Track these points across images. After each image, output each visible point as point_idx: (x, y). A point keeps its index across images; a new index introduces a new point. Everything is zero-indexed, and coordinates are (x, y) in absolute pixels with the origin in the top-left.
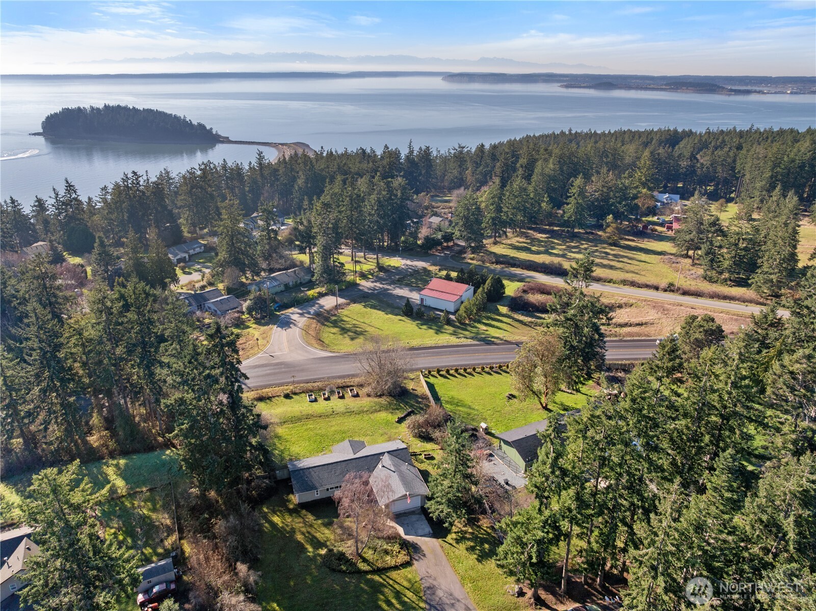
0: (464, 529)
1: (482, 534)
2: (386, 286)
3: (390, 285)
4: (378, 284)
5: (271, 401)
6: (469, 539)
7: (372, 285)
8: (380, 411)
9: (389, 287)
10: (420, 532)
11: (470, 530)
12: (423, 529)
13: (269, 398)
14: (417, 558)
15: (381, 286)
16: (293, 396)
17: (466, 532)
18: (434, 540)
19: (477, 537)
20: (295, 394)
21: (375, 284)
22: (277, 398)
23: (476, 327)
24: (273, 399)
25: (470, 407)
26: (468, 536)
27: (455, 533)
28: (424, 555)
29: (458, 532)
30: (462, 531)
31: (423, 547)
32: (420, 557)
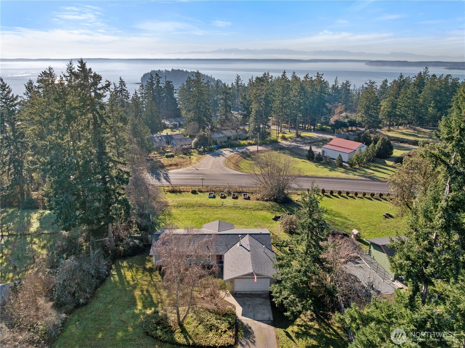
0: (310, 323)
1: (330, 334)
2: (299, 145)
3: (303, 144)
4: (294, 144)
5: (181, 194)
6: (312, 336)
7: (289, 143)
8: (262, 210)
9: (302, 145)
10: (259, 316)
11: (317, 326)
12: (264, 314)
13: (180, 192)
14: (244, 343)
15: (296, 144)
16: (199, 193)
17: (311, 327)
18: (272, 328)
19: (322, 336)
20: (201, 192)
21: (292, 143)
22: (186, 193)
23: (364, 171)
24: (183, 193)
25: (346, 218)
26: (312, 332)
27: (298, 325)
28: (254, 343)
29: (302, 326)
30: (307, 325)
31: (256, 334)
32: (247, 343)
